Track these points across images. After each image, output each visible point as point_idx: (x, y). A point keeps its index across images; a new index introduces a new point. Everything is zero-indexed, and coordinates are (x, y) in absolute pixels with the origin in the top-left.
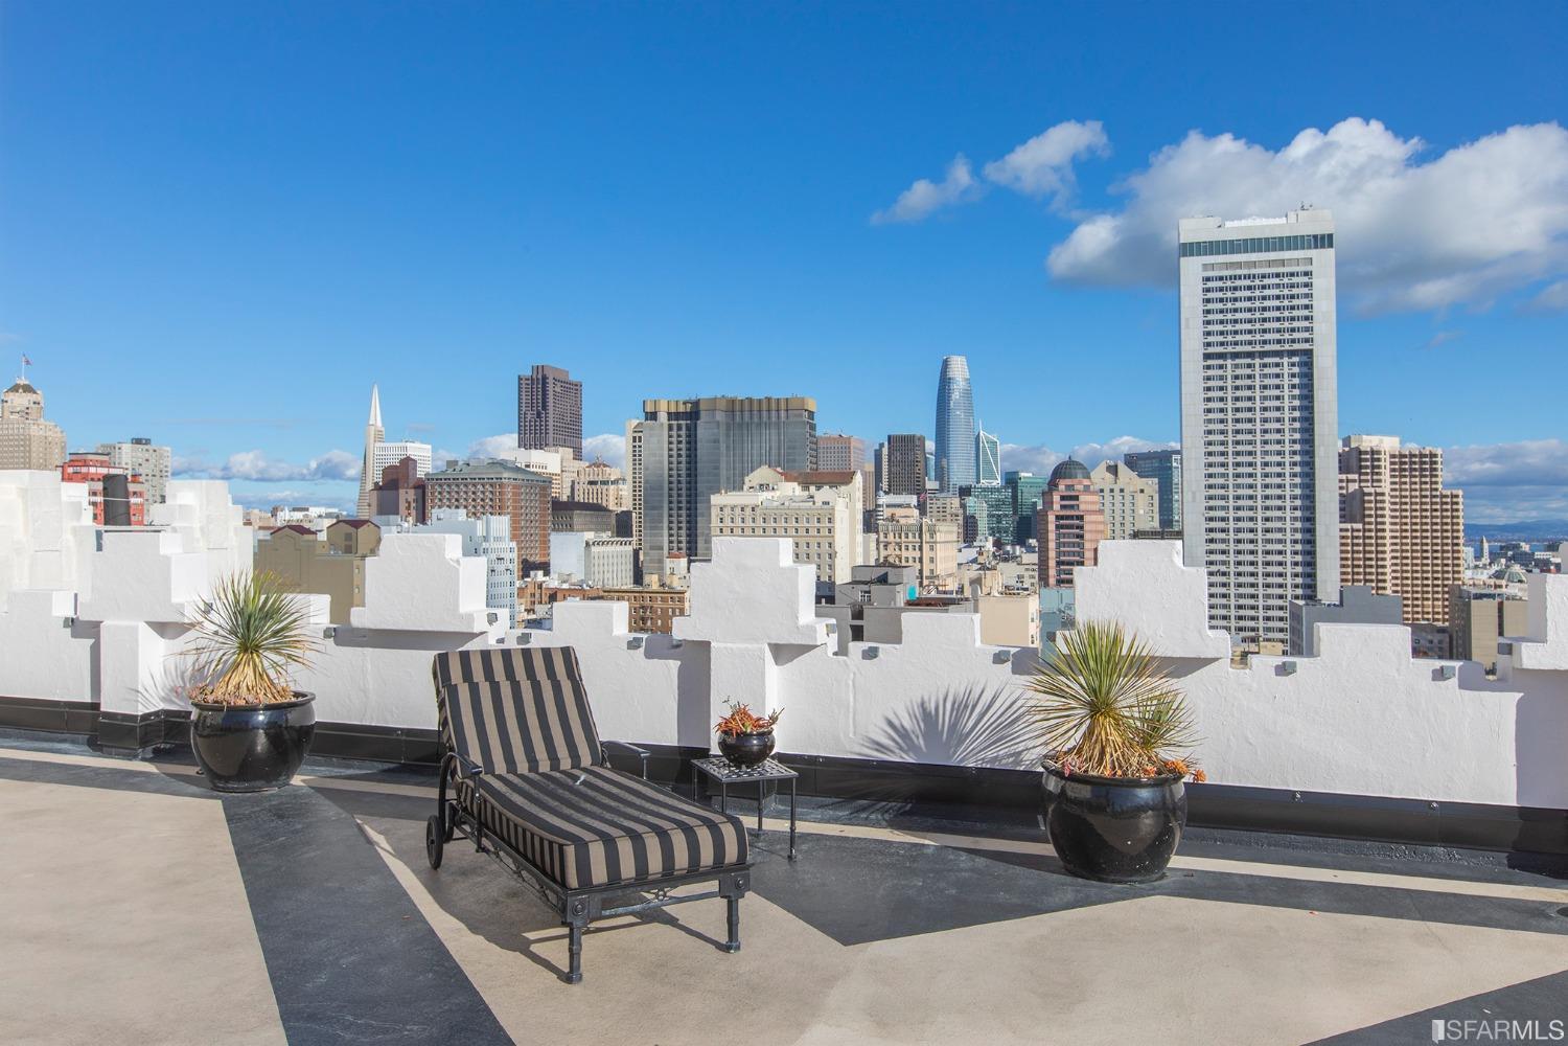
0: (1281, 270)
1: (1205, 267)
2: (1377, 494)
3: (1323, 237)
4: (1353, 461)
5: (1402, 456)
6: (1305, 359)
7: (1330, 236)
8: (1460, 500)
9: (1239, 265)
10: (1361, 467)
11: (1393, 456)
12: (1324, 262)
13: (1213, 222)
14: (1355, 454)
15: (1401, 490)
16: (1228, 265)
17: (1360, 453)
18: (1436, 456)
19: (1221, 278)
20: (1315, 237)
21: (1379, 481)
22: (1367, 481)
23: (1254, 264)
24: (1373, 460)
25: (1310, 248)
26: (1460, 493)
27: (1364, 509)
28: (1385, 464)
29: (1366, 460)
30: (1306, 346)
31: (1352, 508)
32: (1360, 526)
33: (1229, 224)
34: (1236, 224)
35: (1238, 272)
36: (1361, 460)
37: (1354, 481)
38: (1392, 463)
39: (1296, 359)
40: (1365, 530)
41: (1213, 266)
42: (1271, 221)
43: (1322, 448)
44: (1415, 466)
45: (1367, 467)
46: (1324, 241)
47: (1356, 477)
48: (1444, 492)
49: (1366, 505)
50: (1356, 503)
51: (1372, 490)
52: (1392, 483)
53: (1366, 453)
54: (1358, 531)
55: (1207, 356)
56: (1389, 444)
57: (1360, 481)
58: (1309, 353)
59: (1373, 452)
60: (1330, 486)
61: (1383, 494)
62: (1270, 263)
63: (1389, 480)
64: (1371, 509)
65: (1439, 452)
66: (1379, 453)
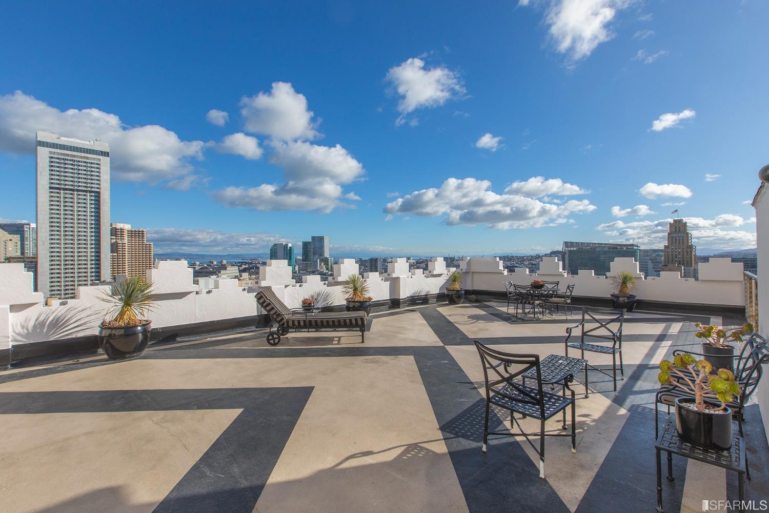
0: (87, 161)
1: (50, 152)
2: (123, 244)
3: (105, 152)
4: (114, 232)
5: (132, 231)
6: (97, 194)
7: (108, 153)
8: (152, 246)
9: (68, 155)
10: (116, 234)
11: (128, 231)
12: (105, 162)
13: (55, 136)
14: (114, 230)
15: (132, 242)
16: (62, 154)
17: (116, 229)
18: (144, 232)
19: (58, 159)
20: (102, 152)
21: (124, 239)
22: (119, 239)
23: (75, 156)
24: (121, 232)
25: (99, 155)
26: (152, 244)
27: (118, 248)
28: (126, 233)
29: (119, 232)
30: (98, 190)
32: (116, 254)
33: (62, 138)
34: (66, 139)
35: (67, 158)
36: (116, 232)
37: (114, 239)
38: (128, 233)
39: (93, 194)
40: (118, 256)
41: (54, 153)
42: (82, 142)
43: (104, 227)
44: (136, 234)
45: (119, 234)
46: (106, 154)
47: (115, 237)
48: (147, 243)
49: (119, 247)
50: (115, 247)
51: (121, 242)
52: (128, 240)
53: (119, 229)
54: (115, 256)
55: (51, 188)
56: (127, 227)
57: (116, 239)
58: (99, 193)
59: (121, 229)
60: (106, 241)
61: (125, 244)
62: (81, 157)
63: (127, 239)
64: (120, 248)
65: (145, 230)
66: (123, 230)
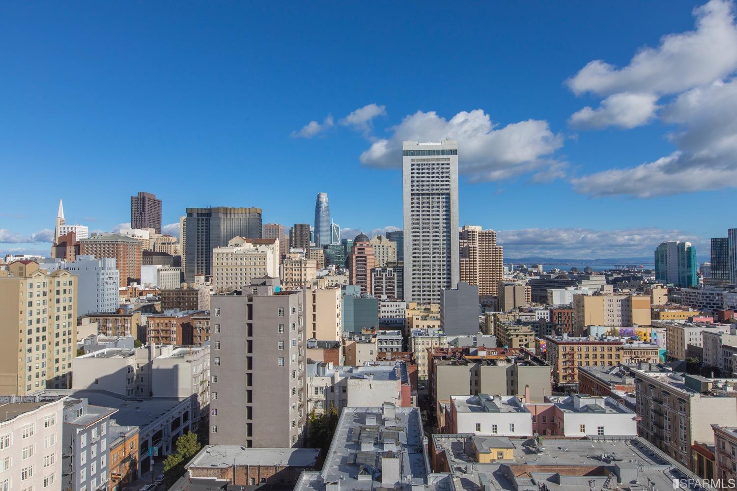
0: (439, 162)
1: (412, 160)
2: (474, 247)
3: (454, 150)
4: (465, 235)
5: (483, 233)
6: (448, 196)
7: (456, 150)
8: (502, 250)
9: (424, 160)
10: (468, 237)
11: (479, 233)
12: (454, 159)
13: (415, 143)
14: (466, 233)
15: (482, 246)
16: (420, 160)
17: (468, 232)
18: (494, 233)
19: (418, 165)
20: (451, 150)
21: (475, 242)
22: (470, 243)
23: (430, 160)
24: (473, 235)
25: (449, 155)
26: (502, 247)
27: (469, 250)
28: (477, 236)
29: (470, 235)
30: (448, 191)
31: (464, 253)
32: (468, 259)
33: (420, 144)
34: (423, 144)
35: (424, 163)
36: (468, 235)
37: (466, 243)
38: (479, 236)
39: (444, 196)
40: (469, 261)
41: (414, 160)
42: (436, 144)
43: (453, 230)
44: (487, 237)
45: (470, 237)
46: (454, 152)
47: (467, 241)
48: (497, 247)
49: (470, 252)
50: (467, 251)
51: (472, 246)
52: (479, 243)
53: (470, 232)
54: (467, 261)
55: (413, 194)
56: (478, 229)
57: (468, 243)
58: (449, 194)
59: (472, 232)
60: (456, 244)
61: (476, 248)
62: (435, 160)
63: (478, 242)
64: (472, 253)
65: (495, 232)
66: (474, 232)
